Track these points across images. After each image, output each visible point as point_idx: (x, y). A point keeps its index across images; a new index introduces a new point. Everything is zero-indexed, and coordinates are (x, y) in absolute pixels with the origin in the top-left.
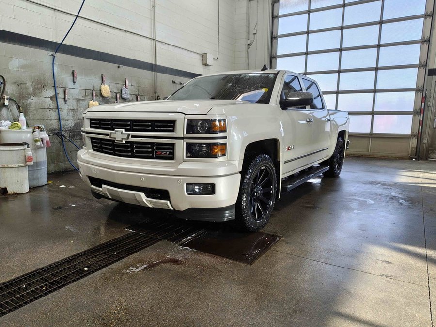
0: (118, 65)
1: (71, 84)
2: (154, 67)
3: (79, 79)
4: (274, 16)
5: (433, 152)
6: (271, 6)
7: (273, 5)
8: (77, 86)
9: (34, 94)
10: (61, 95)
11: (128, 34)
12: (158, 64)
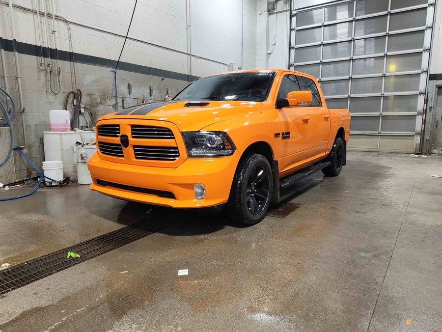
0: (161, 78)
1: (127, 95)
2: (190, 78)
3: (133, 90)
4: (292, 28)
5: (435, 148)
6: (289, 20)
7: (291, 19)
8: (132, 95)
9: (101, 103)
10: (120, 104)
11: (169, 51)
12: (192, 75)
